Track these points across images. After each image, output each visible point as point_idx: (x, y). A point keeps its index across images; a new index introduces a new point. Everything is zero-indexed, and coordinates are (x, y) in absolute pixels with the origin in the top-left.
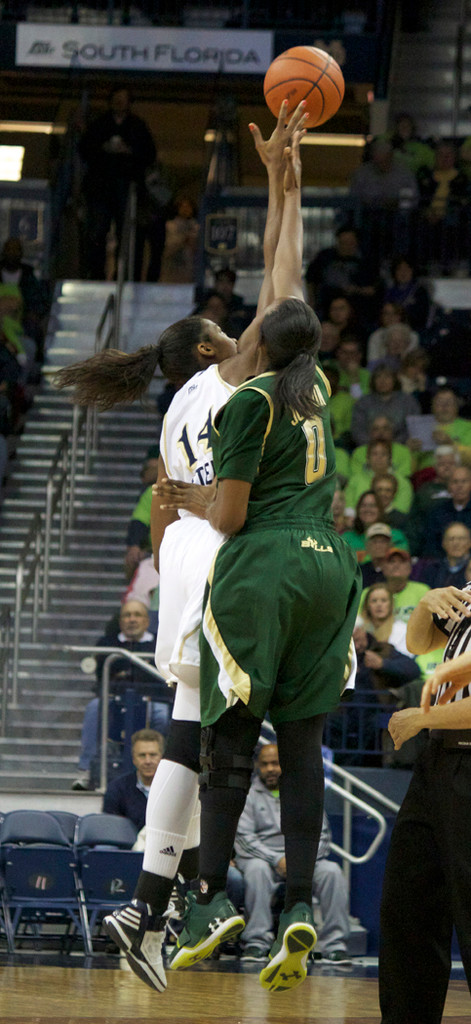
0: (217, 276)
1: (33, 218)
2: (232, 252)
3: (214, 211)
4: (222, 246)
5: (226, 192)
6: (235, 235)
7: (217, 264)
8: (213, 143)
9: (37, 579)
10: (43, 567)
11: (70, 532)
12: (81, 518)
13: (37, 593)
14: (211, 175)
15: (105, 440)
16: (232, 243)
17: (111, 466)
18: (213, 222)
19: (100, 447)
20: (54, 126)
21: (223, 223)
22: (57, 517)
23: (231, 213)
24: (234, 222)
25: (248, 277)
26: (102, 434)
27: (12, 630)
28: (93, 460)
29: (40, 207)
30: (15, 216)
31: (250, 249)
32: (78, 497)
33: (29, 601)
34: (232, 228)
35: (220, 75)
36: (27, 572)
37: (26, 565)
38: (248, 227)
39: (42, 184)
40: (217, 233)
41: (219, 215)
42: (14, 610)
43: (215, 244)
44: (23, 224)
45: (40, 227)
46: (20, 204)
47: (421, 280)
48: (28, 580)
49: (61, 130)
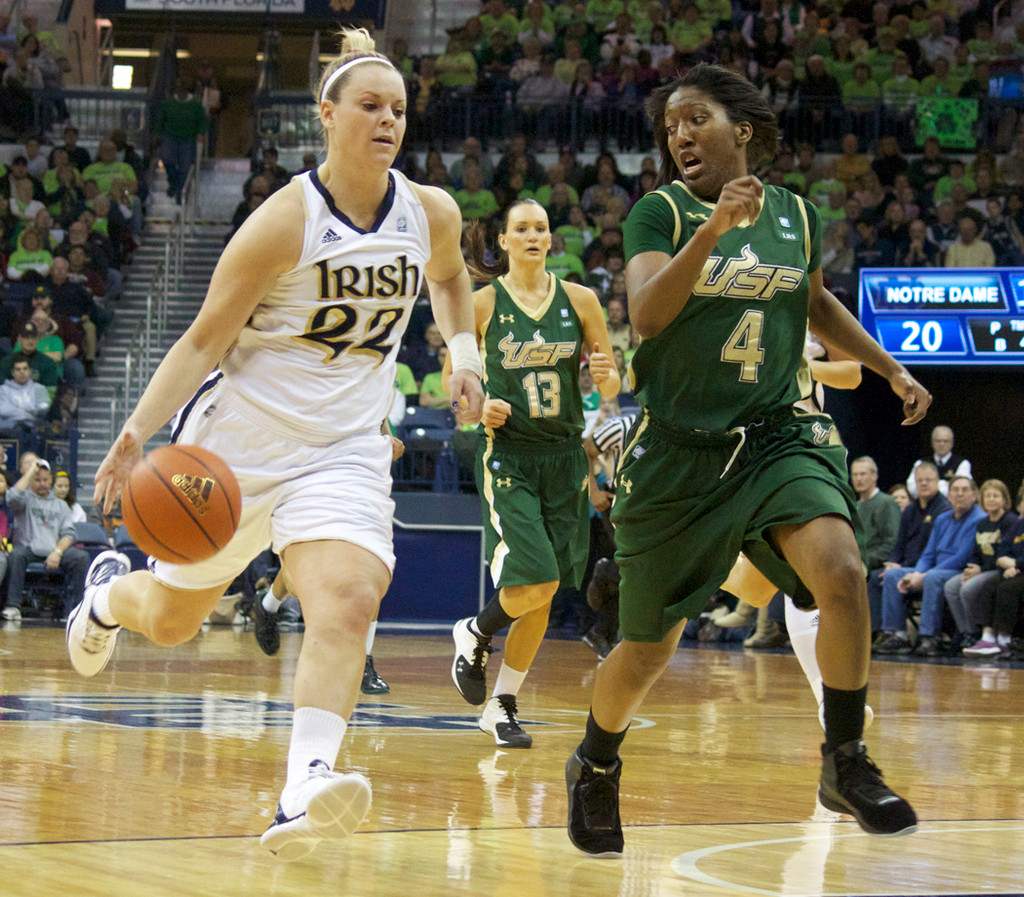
0: (264, 153)
1: (137, 113)
2: (276, 135)
3: (264, 107)
4: (270, 132)
5: (272, 94)
6: (278, 124)
7: (266, 144)
8: (261, 62)
9: (141, 365)
10: (145, 356)
11: (165, 332)
12: (173, 322)
13: (141, 374)
14: (261, 85)
15: (188, 268)
16: (276, 129)
17: (193, 285)
18: (263, 116)
19: (186, 273)
20: (151, 51)
21: (271, 115)
22: (155, 321)
23: (276, 108)
24: (278, 115)
25: (289, 153)
26: (186, 263)
27: (123, 400)
28: (180, 281)
29: (143, 106)
30: (125, 112)
31: (289, 133)
32: (170, 308)
33: (135, 380)
34: (276, 119)
35: (267, 14)
36: (134, 360)
37: (133, 355)
38: (288, 119)
39: (143, 90)
40: (265, 123)
41: (267, 110)
42: (125, 386)
43: (264, 130)
44: (130, 117)
45: (142, 120)
46: (127, 104)
47: (409, 154)
48: (134, 365)
49: (156, 54)
